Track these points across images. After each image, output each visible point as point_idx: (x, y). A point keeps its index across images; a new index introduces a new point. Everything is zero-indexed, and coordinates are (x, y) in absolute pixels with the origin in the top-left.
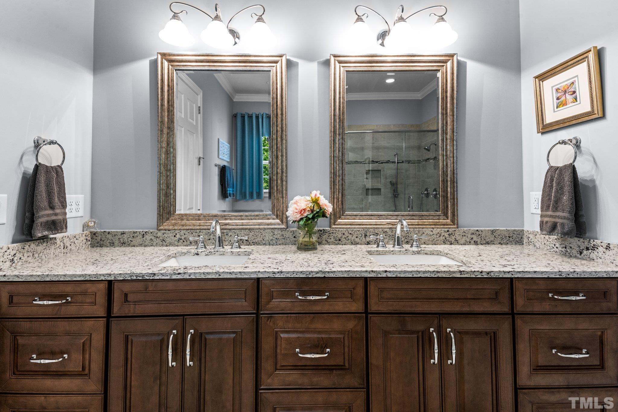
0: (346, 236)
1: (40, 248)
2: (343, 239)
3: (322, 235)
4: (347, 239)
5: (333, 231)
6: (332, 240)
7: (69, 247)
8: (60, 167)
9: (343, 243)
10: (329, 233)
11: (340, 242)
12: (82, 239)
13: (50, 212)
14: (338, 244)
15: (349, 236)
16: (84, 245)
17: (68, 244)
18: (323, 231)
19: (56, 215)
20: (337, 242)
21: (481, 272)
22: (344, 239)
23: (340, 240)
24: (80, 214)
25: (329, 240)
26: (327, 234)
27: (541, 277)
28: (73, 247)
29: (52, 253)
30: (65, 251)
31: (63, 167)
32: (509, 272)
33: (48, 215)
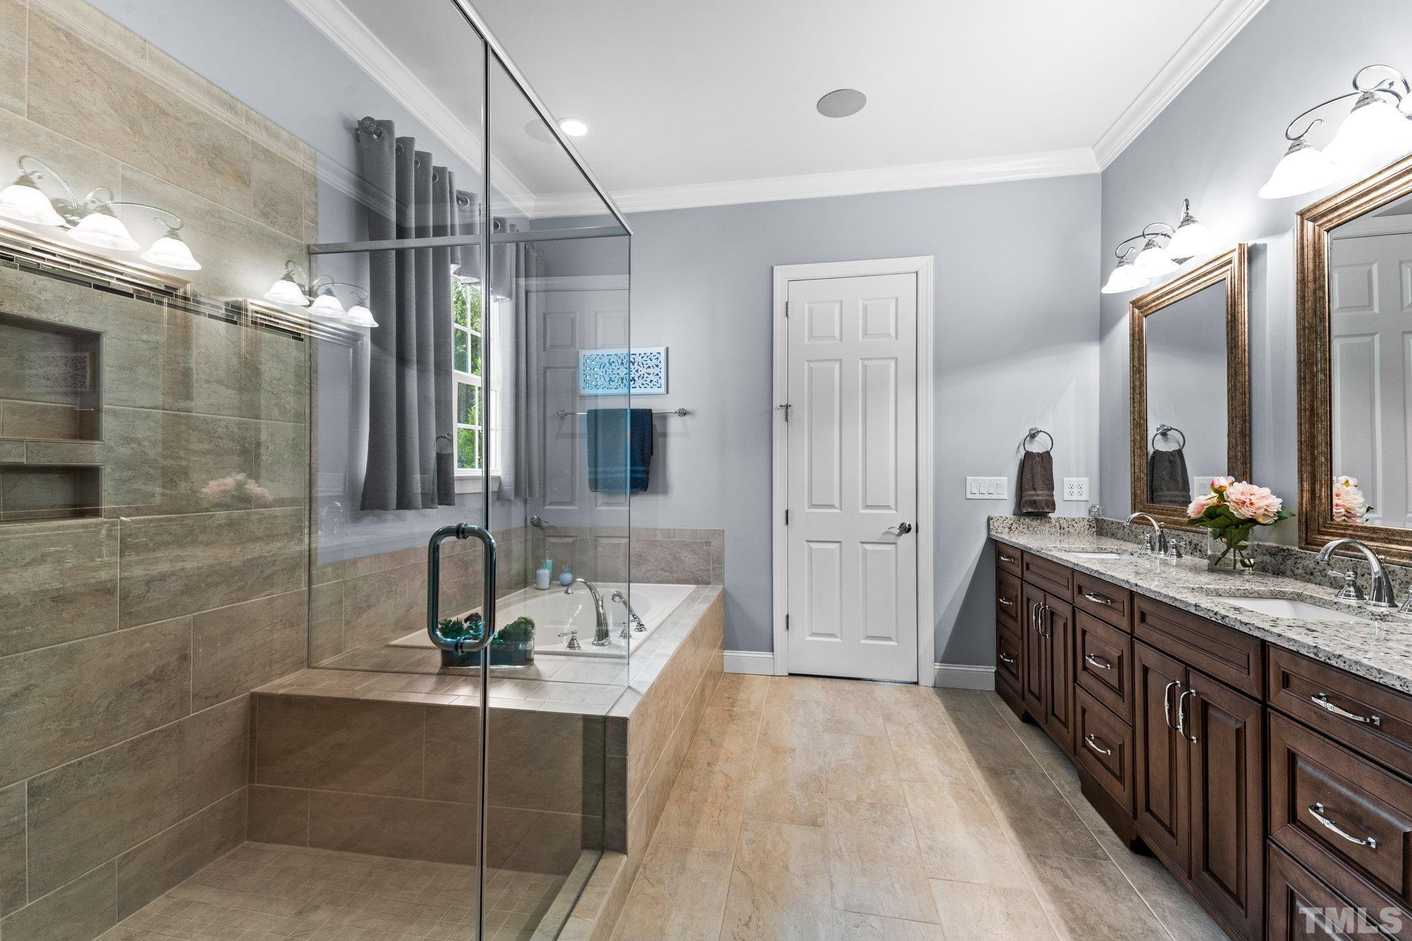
0: (1321, 568)
1: (1034, 523)
2: (1317, 574)
3: (1285, 560)
4: (1323, 574)
5: (1301, 555)
6: (1300, 571)
7: (1067, 529)
8: (1048, 453)
9: (1317, 580)
10: (1295, 556)
11: (1312, 578)
12: (1082, 523)
13: (1033, 492)
14: (1309, 581)
15: (1327, 568)
16: (1086, 531)
17: (1065, 525)
18: (1287, 551)
19: (1038, 495)
20: (1307, 576)
21: (1216, 614)
22: (1319, 574)
23: (1312, 574)
24: (1085, 497)
25: (1297, 572)
26: (1292, 558)
27: (1287, 647)
28: (1071, 530)
29: (1047, 530)
30: (1062, 531)
31: (1052, 453)
32: (1247, 624)
33: (1032, 495)
